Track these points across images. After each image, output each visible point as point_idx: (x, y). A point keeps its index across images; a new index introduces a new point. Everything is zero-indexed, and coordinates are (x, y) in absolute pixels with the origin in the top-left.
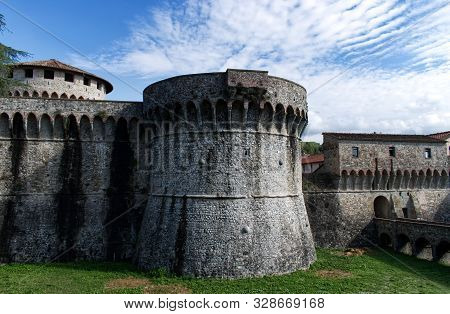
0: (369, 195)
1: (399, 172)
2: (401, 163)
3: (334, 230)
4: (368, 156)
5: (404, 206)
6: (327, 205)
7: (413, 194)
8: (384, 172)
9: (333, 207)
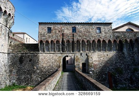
0: (60, 55)
1: (78, 41)
2: (80, 36)
3: (31, 74)
4: (57, 32)
5: (84, 62)
6: (30, 61)
7: (90, 54)
8: (68, 41)
9: (34, 62)
